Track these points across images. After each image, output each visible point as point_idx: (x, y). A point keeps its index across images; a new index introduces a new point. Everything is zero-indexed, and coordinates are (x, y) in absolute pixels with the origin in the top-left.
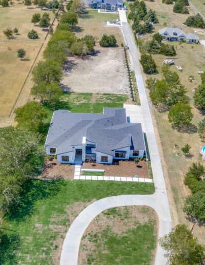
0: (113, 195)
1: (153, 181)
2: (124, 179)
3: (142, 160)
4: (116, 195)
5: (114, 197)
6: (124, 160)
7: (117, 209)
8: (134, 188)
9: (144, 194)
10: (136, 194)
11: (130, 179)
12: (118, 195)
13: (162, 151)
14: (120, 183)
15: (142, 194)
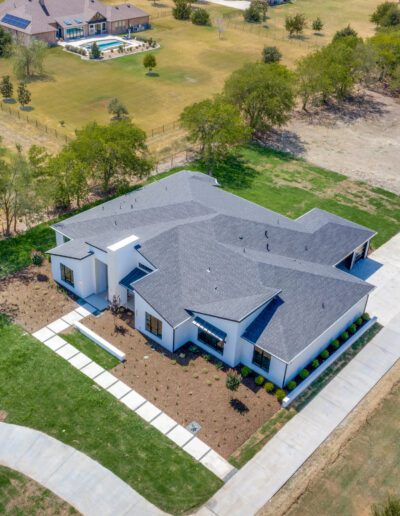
0: (59, 437)
1: (230, 475)
2: (149, 412)
3: (272, 392)
4: (67, 440)
5: (58, 443)
6: (213, 360)
7: (14, 482)
8: (143, 455)
9: (148, 497)
10: (125, 478)
11: (163, 423)
12: (72, 445)
13: (373, 403)
14: (123, 416)
15: (141, 492)
